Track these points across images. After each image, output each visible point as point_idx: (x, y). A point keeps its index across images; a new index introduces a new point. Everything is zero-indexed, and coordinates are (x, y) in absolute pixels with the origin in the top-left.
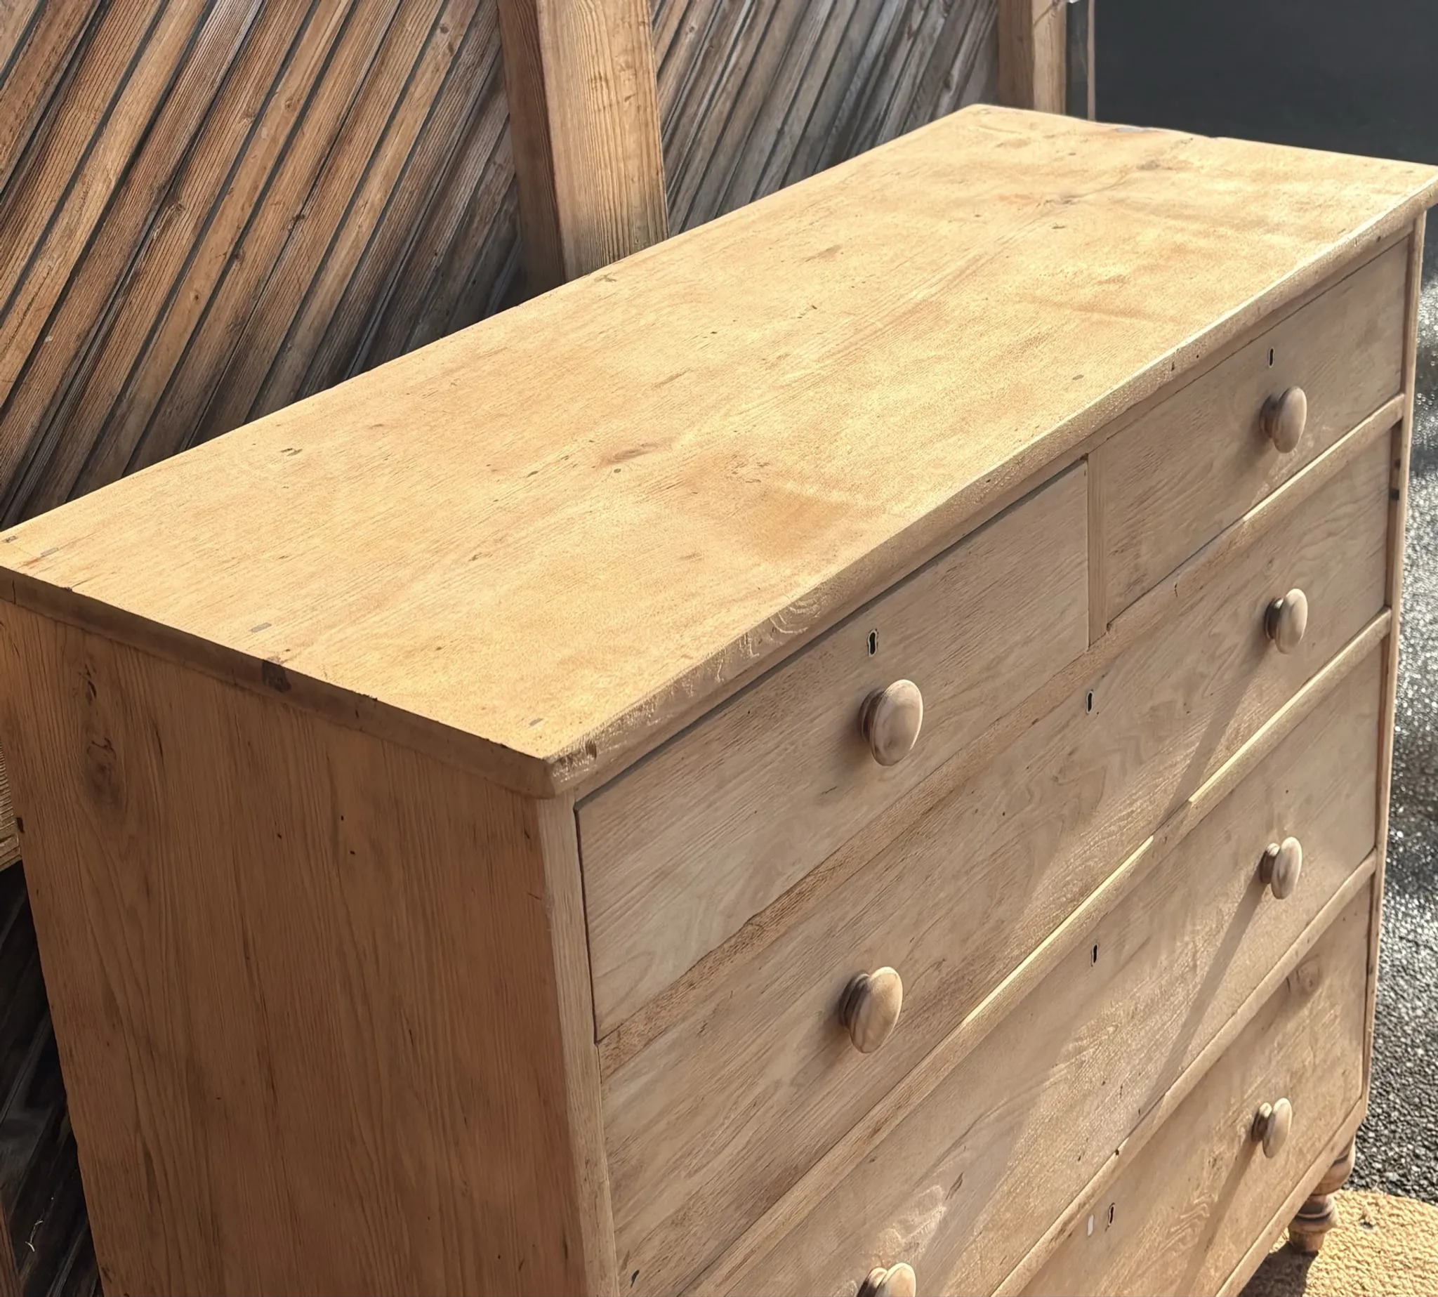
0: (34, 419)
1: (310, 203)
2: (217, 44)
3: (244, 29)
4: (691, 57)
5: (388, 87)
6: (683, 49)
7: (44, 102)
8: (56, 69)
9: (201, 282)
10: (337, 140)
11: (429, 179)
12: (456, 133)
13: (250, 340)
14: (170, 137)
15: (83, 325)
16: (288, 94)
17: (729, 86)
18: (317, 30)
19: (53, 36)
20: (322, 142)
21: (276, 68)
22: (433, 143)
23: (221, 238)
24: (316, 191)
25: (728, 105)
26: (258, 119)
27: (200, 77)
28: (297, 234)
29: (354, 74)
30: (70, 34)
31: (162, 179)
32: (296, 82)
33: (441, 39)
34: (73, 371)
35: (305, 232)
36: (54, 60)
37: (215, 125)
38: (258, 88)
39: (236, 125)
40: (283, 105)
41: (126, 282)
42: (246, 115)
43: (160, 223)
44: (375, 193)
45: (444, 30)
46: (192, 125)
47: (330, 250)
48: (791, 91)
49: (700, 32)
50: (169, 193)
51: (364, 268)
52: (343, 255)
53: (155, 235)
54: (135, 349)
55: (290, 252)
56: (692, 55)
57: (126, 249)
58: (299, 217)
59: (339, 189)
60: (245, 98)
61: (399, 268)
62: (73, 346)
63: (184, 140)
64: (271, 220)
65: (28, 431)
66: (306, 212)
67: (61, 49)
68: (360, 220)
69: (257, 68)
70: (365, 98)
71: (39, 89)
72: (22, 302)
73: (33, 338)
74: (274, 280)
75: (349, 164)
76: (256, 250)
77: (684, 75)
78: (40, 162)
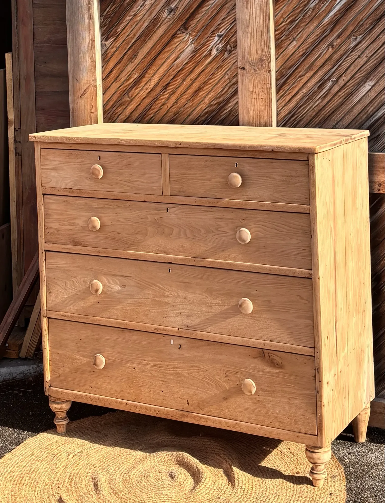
0: (137, 115)
1: (192, 98)
2: (178, 66)
3: (183, 64)
4: (302, 99)
5: (213, 82)
6: (299, 96)
7: (146, 67)
8: (149, 62)
9: (169, 105)
10: (200, 88)
11: (220, 103)
12: (228, 95)
13: (177, 118)
14: (167, 78)
15: (147, 104)
16: (191, 77)
17: (315, 109)
18: (198, 68)
19: (149, 58)
20: (197, 88)
21: (189, 72)
22: (222, 95)
23: (173, 99)
24: (194, 96)
25: (314, 113)
26: (184, 80)
27: (174, 70)
28: (189, 102)
29: (205, 78)
30: (152, 58)
31: (164, 85)
32: (193, 76)
33: (227, 77)
34: (145, 110)
35: (190, 103)
36: (149, 61)
37: (175, 79)
38: (185, 75)
39: (179, 80)
40: (189, 80)
41: (155, 100)
42: (181, 79)
43: (163, 92)
44: (207, 100)
45: (228, 75)
46: (172, 77)
47: (195, 108)
48: (340, 117)
49: (306, 94)
50: (165, 88)
51: (203, 114)
52: (198, 110)
53: (161, 93)
54: (155, 111)
55: (187, 106)
56: (302, 98)
57: (156, 94)
58: (190, 100)
59: (199, 97)
60: (181, 76)
61: (211, 117)
62: (145, 106)
63: (170, 79)
64: (184, 99)
65: (136, 117)
66: (191, 99)
67: (150, 60)
68: (203, 105)
69: (185, 71)
70: (207, 82)
71: (146, 65)
72: (138, 96)
73: (139, 102)
74: (183, 109)
75: (202, 94)
76: (181, 103)
77: (299, 102)
78: (144, 76)
